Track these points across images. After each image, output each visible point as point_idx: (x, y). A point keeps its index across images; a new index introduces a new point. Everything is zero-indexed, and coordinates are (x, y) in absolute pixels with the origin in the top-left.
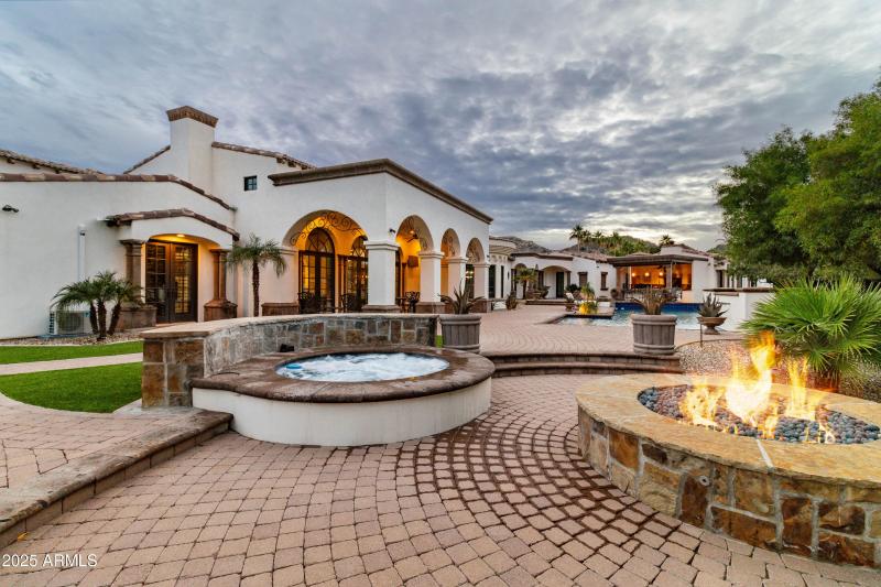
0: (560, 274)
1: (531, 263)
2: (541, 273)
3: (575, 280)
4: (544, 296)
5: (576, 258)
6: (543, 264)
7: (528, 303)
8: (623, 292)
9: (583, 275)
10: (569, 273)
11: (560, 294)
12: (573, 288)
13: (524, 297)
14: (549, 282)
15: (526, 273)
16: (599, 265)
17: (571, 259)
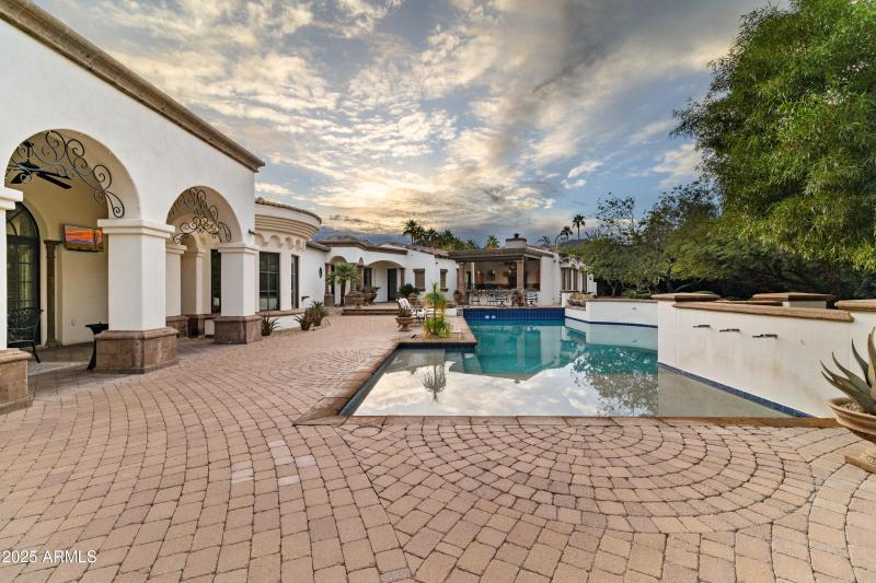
0: (392, 272)
1: (353, 256)
2: (368, 271)
3: (410, 279)
4: (371, 300)
5: (410, 252)
6: (370, 258)
7: (345, 313)
8: (468, 294)
9: (420, 273)
10: (403, 270)
11: (392, 298)
12: (407, 291)
13: (342, 304)
14: (379, 281)
15: (344, 269)
16: (439, 261)
17: (405, 253)
